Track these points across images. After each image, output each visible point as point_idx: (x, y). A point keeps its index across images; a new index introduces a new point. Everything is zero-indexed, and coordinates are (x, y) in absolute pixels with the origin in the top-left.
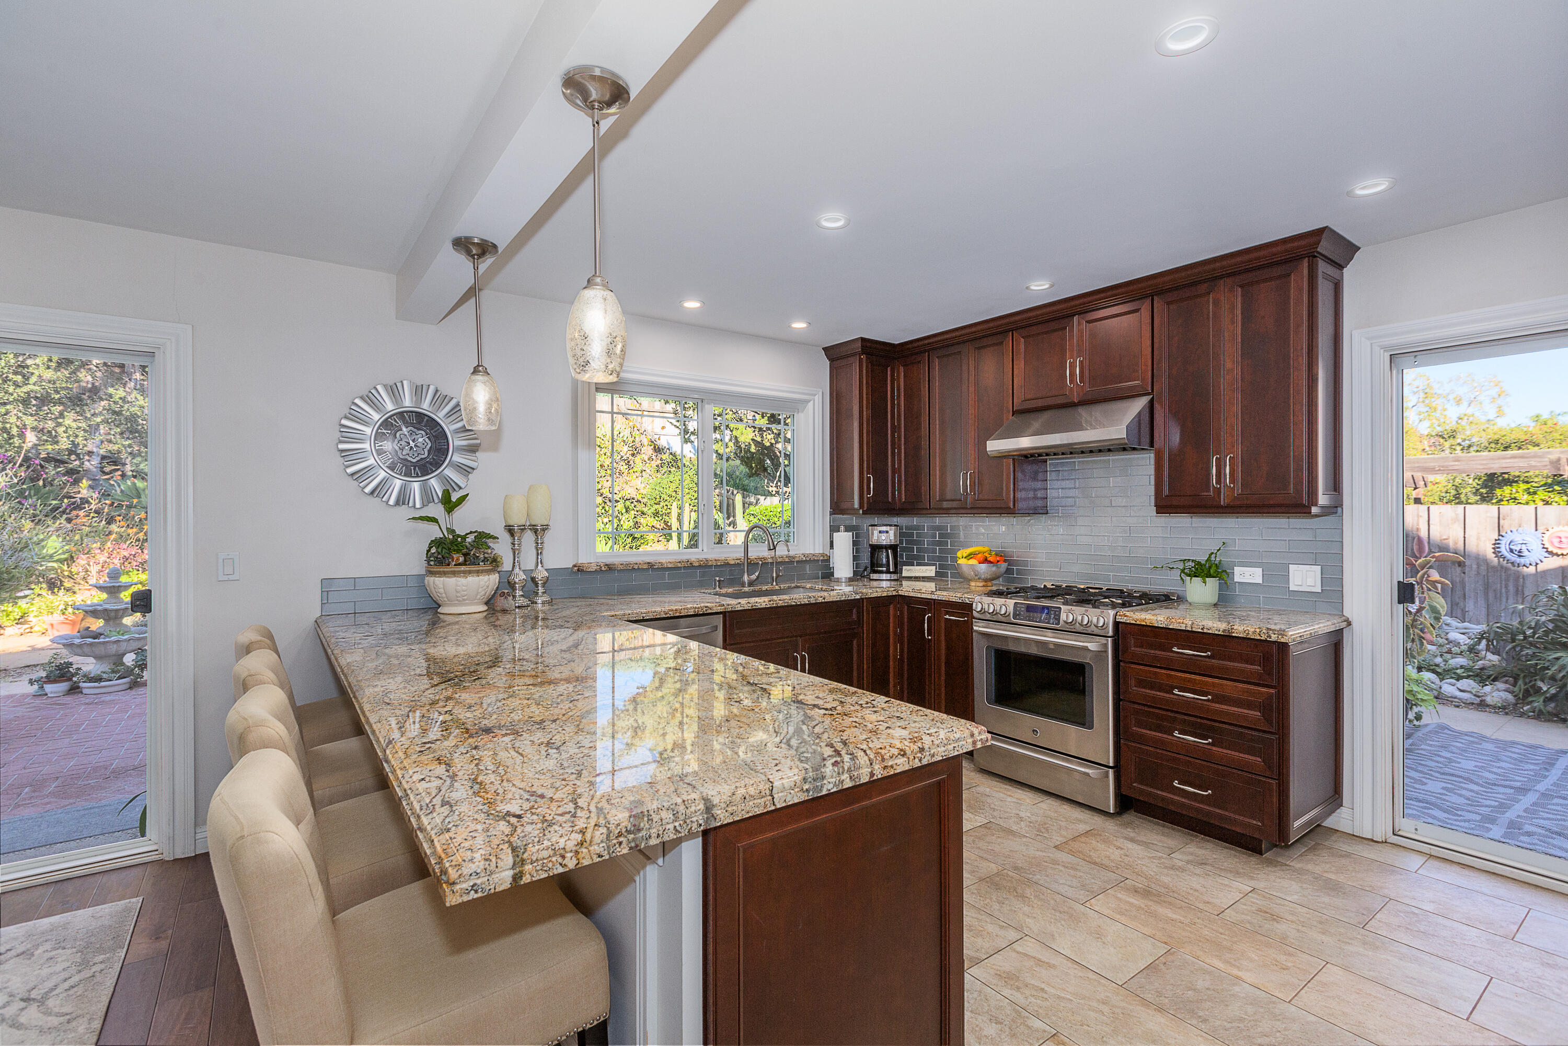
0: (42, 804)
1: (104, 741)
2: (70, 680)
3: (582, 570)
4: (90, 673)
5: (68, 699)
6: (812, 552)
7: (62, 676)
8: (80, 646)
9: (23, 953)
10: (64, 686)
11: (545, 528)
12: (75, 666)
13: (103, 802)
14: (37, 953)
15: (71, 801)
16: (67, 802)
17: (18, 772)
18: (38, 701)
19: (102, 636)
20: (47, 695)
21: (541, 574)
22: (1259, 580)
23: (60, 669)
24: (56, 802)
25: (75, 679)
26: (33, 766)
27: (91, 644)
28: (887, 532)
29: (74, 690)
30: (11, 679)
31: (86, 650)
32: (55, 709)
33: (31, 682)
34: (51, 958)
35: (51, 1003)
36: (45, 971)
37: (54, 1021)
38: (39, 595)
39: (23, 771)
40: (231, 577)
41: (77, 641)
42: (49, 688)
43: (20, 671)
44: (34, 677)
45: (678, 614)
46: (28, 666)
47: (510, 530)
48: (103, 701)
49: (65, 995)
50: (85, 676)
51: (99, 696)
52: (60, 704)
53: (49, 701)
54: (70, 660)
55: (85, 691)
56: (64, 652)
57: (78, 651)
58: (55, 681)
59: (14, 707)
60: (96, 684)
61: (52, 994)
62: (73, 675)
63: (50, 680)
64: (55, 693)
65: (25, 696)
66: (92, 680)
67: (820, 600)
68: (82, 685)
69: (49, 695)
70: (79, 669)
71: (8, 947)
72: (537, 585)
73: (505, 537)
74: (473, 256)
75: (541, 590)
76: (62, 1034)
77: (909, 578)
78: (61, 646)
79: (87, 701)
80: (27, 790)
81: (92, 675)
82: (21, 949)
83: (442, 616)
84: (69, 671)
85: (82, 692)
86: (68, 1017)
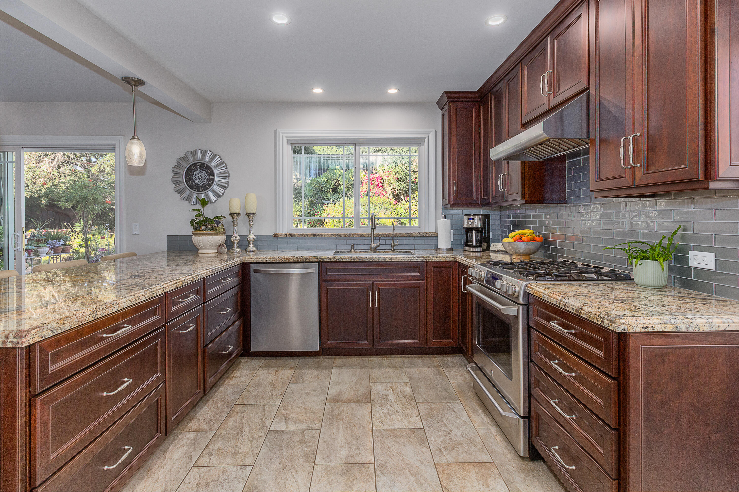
3: (277, 237)
6: (427, 231)
11: (254, 215)
21: (252, 237)
22: (711, 266)
28: (473, 219)
40: (137, 233)
45: (287, 261)
47: (232, 215)
67: (388, 260)
72: (249, 242)
73: (229, 218)
74: (132, 86)
75: (251, 245)
77: (494, 251)
83: (199, 254)
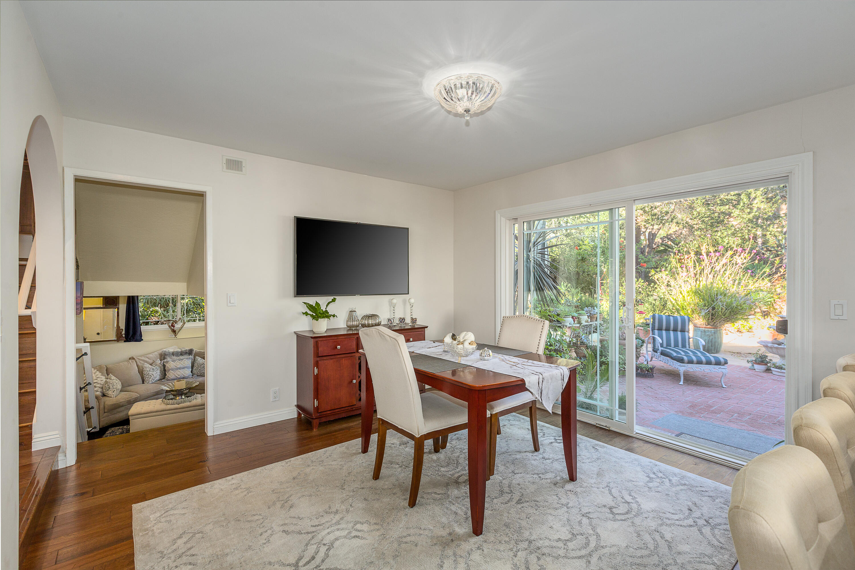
0: (741, 425)
1: (777, 402)
2: (766, 365)
4: (776, 363)
5: (765, 375)
7: (762, 362)
8: (771, 348)
9: (711, 497)
10: (763, 367)
12: (769, 358)
13: (769, 437)
14: (717, 500)
15: (755, 429)
16: (752, 428)
17: (734, 405)
18: (751, 372)
19: (783, 345)
20: (755, 370)
23: (762, 358)
24: (746, 426)
25: (769, 365)
26: (741, 404)
27: (777, 348)
29: (768, 370)
30: (742, 358)
31: (774, 350)
32: (757, 378)
33: (748, 362)
34: (722, 508)
35: (716, 531)
36: (718, 513)
37: (716, 543)
38: (758, 319)
39: (736, 405)
41: (770, 345)
42: (756, 366)
43: (746, 355)
44: (750, 359)
46: (750, 353)
48: (782, 381)
49: (723, 532)
50: (773, 364)
51: (780, 377)
52: (760, 376)
53: (756, 373)
54: (766, 355)
55: (774, 373)
56: (763, 349)
57: (771, 350)
58: (759, 364)
59: (740, 372)
60: (779, 370)
61: (718, 527)
62: (767, 363)
63: (756, 362)
64: (759, 370)
65: (745, 368)
66: (777, 367)
68: (772, 369)
69: (756, 370)
70: (771, 360)
71: (706, 490)
76: (717, 552)
78: (762, 346)
79: (774, 378)
80: (736, 415)
81: (777, 365)
82: (711, 494)
84: (766, 360)
85: (772, 373)
86: (721, 545)
